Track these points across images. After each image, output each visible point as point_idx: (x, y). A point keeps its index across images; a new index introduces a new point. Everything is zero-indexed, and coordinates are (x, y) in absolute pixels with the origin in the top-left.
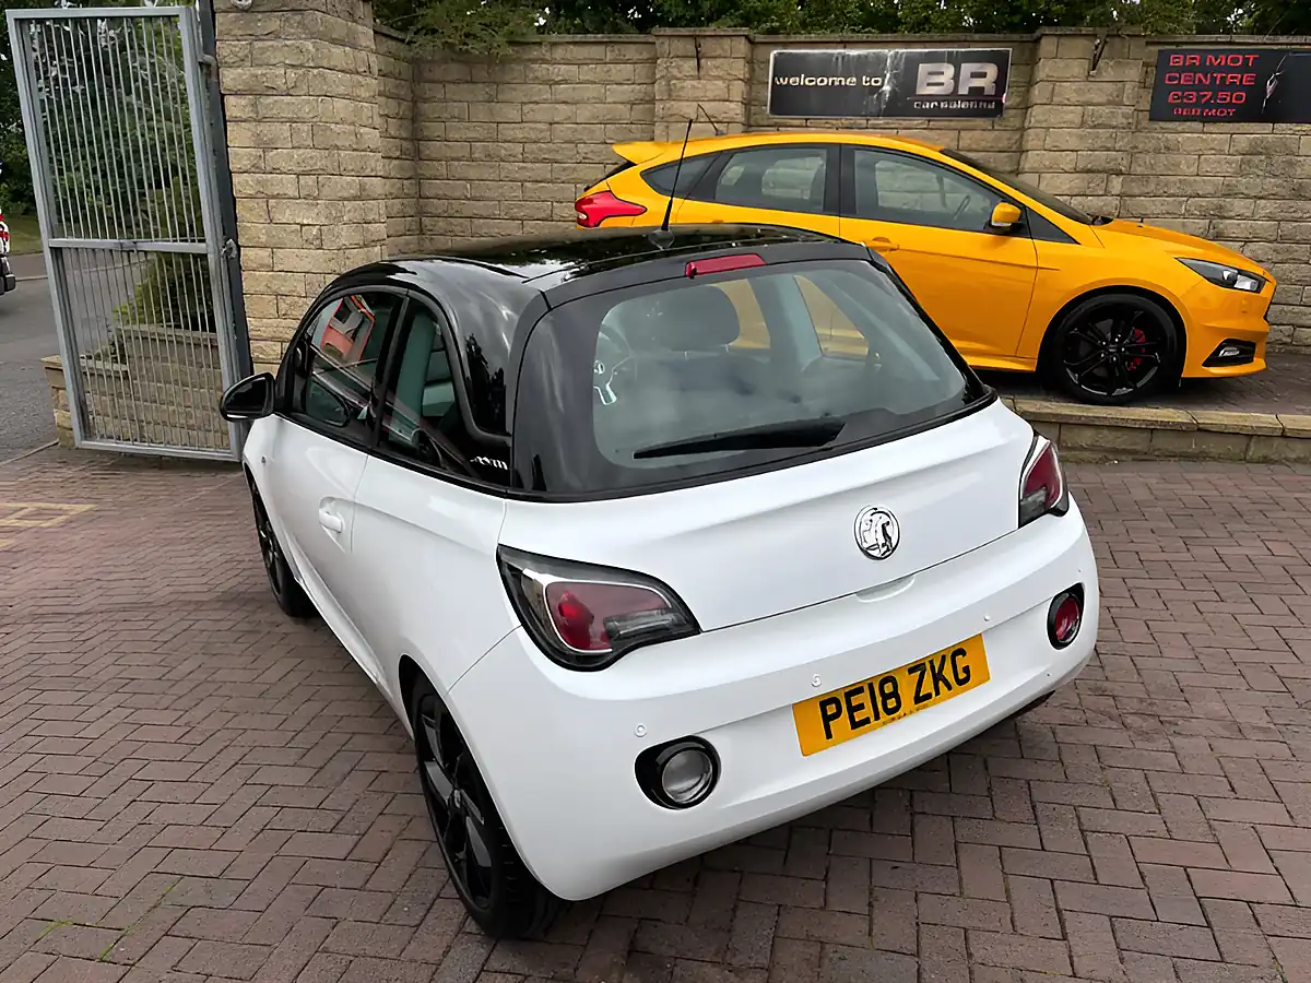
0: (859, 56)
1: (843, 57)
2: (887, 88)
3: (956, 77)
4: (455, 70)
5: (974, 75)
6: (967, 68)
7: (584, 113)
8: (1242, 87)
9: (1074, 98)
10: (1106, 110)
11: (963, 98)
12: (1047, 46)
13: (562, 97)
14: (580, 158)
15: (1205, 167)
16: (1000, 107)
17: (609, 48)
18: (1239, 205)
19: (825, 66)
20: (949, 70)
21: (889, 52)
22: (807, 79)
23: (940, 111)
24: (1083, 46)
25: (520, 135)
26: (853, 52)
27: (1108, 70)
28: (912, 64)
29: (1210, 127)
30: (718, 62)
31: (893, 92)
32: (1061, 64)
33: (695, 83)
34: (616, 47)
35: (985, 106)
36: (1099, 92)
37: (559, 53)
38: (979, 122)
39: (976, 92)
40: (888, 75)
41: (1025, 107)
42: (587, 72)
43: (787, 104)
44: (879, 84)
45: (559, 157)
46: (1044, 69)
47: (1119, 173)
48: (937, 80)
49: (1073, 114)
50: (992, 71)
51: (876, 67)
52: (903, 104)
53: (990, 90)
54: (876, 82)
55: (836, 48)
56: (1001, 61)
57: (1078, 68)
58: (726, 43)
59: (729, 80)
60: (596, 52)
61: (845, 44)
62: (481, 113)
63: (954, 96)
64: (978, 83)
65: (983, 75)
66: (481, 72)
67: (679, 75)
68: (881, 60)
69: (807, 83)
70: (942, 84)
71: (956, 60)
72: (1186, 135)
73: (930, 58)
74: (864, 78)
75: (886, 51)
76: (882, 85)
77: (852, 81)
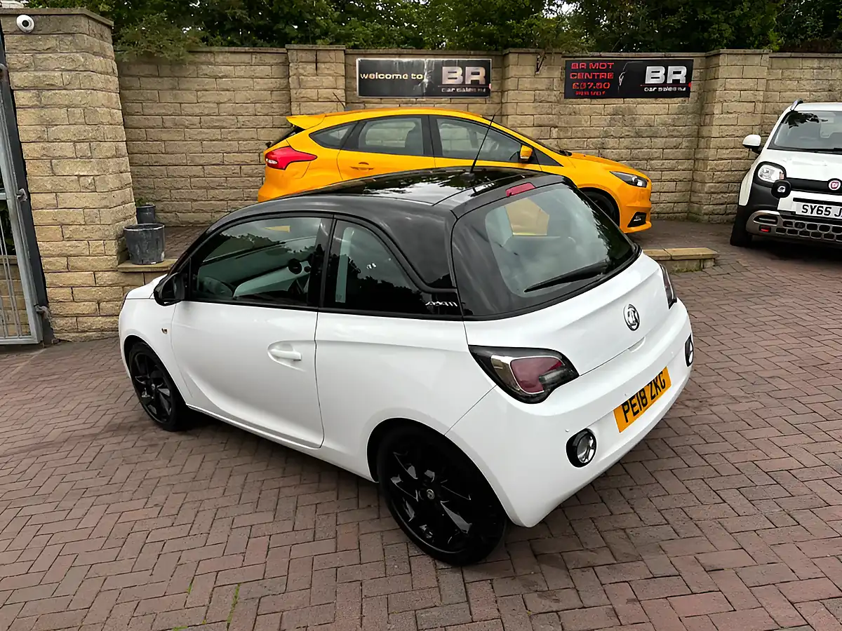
0: (409, 62)
1: (399, 63)
2: (426, 80)
3: (463, 75)
4: (148, 69)
5: (473, 74)
6: (469, 70)
7: (240, 96)
8: (607, 80)
9: (528, 86)
10: (546, 93)
11: (469, 86)
12: (512, 58)
13: (222, 86)
14: (239, 126)
15: (594, 122)
16: (488, 93)
17: (254, 56)
18: (611, 142)
19: (389, 68)
20: (460, 71)
21: (425, 60)
22: (380, 75)
23: (456, 94)
24: (531, 59)
25: (197, 111)
26: (405, 60)
27: (544, 71)
28: (439, 67)
29: (594, 101)
30: (327, 65)
31: (429, 82)
32: (521, 68)
33: (314, 78)
34: (258, 56)
35: (480, 91)
36: (542, 84)
37: (220, 58)
38: (478, 99)
39: (475, 83)
40: (426, 74)
41: (502, 92)
42: (240, 71)
43: (369, 90)
44: (422, 78)
45: (225, 124)
46: (513, 71)
47: (555, 127)
48: (453, 76)
49: (529, 96)
50: (482, 71)
51: (418, 68)
52: (435, 90)
53: (482, 82)
54: (419, 77)
55: (395, 58)
56: (486, 65)
57: (530, 70)
58: (332, 54)
59: (336, 77)
60: (246, 58)
61: (400, 55)
62: (168, 96)
63: (463, 85)
64: (475, 78)
65: (478, 74)
66: (166, 70)
67: (305, 74)
68: (421, 65)
69: (380, 77)
70: (456, 78)
71: (463, 65)
72: (584, 105)
73: (448, 64)
74: (412, 75)
75: (423, 59)
76: (423, 79)
77: (405, 77)
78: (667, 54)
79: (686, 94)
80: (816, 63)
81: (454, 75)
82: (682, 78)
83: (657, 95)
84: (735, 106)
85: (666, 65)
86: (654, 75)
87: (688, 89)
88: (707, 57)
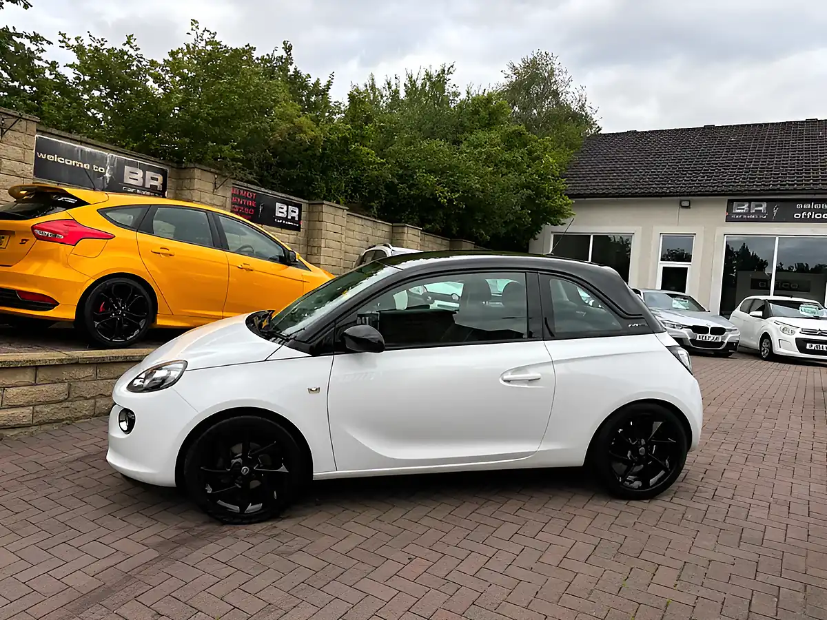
0: (91, 152)
1: (82, 151)
2: (108, 175)
3: (144, 178)
5: (152, 179)
6: (149, 174)
8: (253, 208)
9: (208, 200)
11: (148, 190)
12: (197, 173)
19: (71, 154)
20: (140, 173)
21: (109, 155)
22: (59, 158)
24: (210, 177)
26: (88, 149)
27: (220, 190)
28: (121, 165)
30: (18, 134)
31: (111, 178)
32: (203, 183)
36: (218, 200)
39: (154, 187)
40: (108, 168)
44: (103, 171)
46: (197, 184)
50: (160, 178)
51: (102, 162)
52: (116, 186)
53: (160, 188)
54: (102, 170)
55: (76, 144)
56: (164, 173)
57: (210, 187)
58: (25, 124)
59: (25, 148)
61: (81, 142)
64: (154, 183)
65: (157, 180)
68: (104, 158)
69: (59, 161)
70: (137, 180)
71: (144, 169)
73: (131, 164)
74: (94, 166)
75: (107, 154)
76: (105, 173)
77: (87, 166)
78: (288, 196)
79: (298, 229)
80: (360, 221)
81: (135, 176)
82: (296, 215)
83: (282, 226)
84: (332, 244)
85: (288, 204)
86: (281, 210)
87: (300, 225)
88: (309, 204)
